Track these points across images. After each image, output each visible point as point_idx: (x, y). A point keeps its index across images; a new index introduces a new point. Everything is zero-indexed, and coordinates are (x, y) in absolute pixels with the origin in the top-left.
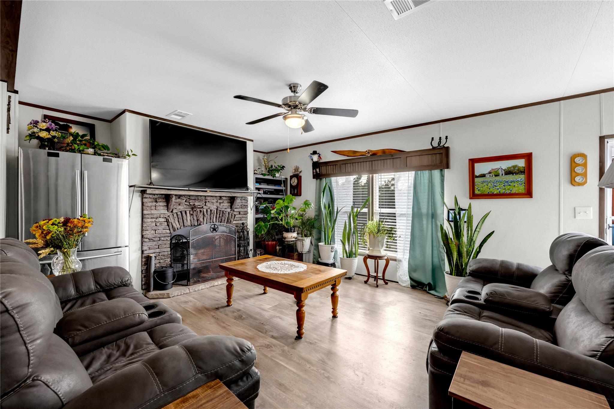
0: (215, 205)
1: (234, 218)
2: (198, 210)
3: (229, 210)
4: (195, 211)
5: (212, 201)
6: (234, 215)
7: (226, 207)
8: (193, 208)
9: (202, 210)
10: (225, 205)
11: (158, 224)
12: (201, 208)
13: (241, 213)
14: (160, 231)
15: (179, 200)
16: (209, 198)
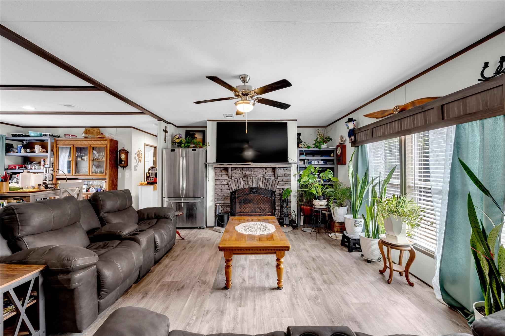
0: (261, 174)
1: (278, 183)
2: (249, 177)
3: (273, 178)
4: (246, 178)
5: (259, 171)
6: (277, 182)
7: (270, 175)
8: (245, 176)
9: (251, 177)
10: (270, 173)
11: (223, 186)
12: (251, 176)
13: (284, 180)
14: (224, 191)
15: (235, 171)
16: (256, 169)
